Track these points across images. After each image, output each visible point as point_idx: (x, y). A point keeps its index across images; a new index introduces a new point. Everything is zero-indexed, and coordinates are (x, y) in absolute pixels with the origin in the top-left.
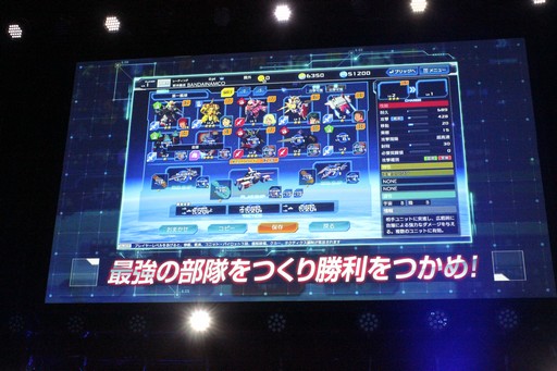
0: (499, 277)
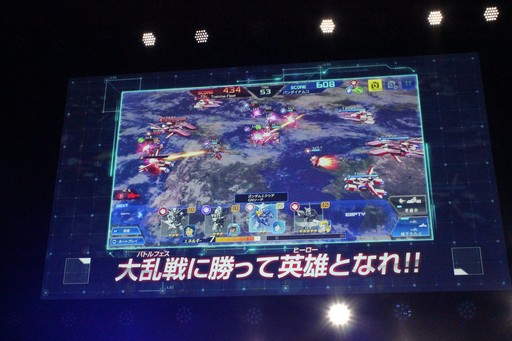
0: (459, 272)
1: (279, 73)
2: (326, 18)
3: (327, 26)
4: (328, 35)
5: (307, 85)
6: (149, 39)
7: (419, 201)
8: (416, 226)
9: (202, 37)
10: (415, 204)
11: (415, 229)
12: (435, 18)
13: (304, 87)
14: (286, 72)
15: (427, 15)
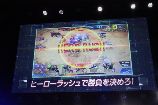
1: (85, 23)
2: (100, 6)
3: (100, 9)
4: (100, 12)
5: (94, 27)
6: (45, 13)
7: (128, 63)
8: (127, 70)
9: (61, 12)
10: (127, 63)
11: (127, 71)
12: (133, 6)
13: (93, 28)
14: (87, 23)
15: (131, 5)
